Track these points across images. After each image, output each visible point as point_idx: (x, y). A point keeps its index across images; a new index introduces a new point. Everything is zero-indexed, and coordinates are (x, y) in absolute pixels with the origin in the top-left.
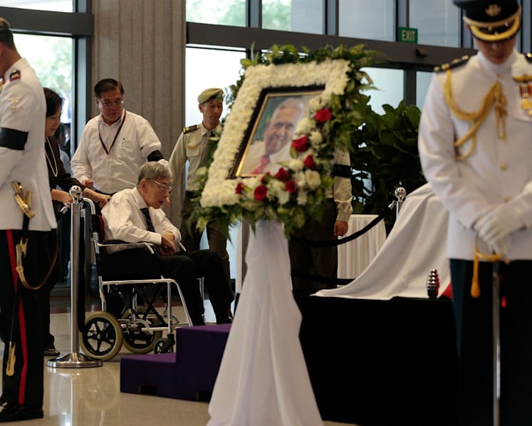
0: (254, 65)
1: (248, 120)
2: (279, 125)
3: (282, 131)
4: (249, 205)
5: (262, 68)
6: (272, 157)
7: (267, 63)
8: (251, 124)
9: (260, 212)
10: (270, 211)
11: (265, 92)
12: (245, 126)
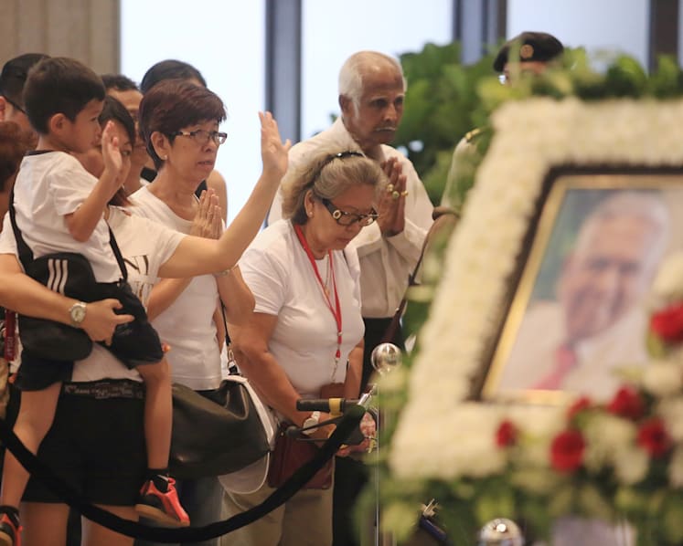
0: (519, 98)
1: (514, 247)
2: (599, 264)
3: (609, 281)
4: (534, 482)
5: (544, 109)
6: (586, 350)
7: (558, 96)
8: (522, 259)
9: (562, 501)
10: (591, 498)
11: (556, 173)
12: (506, 264)
